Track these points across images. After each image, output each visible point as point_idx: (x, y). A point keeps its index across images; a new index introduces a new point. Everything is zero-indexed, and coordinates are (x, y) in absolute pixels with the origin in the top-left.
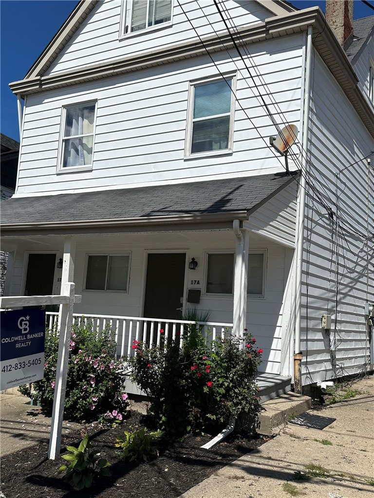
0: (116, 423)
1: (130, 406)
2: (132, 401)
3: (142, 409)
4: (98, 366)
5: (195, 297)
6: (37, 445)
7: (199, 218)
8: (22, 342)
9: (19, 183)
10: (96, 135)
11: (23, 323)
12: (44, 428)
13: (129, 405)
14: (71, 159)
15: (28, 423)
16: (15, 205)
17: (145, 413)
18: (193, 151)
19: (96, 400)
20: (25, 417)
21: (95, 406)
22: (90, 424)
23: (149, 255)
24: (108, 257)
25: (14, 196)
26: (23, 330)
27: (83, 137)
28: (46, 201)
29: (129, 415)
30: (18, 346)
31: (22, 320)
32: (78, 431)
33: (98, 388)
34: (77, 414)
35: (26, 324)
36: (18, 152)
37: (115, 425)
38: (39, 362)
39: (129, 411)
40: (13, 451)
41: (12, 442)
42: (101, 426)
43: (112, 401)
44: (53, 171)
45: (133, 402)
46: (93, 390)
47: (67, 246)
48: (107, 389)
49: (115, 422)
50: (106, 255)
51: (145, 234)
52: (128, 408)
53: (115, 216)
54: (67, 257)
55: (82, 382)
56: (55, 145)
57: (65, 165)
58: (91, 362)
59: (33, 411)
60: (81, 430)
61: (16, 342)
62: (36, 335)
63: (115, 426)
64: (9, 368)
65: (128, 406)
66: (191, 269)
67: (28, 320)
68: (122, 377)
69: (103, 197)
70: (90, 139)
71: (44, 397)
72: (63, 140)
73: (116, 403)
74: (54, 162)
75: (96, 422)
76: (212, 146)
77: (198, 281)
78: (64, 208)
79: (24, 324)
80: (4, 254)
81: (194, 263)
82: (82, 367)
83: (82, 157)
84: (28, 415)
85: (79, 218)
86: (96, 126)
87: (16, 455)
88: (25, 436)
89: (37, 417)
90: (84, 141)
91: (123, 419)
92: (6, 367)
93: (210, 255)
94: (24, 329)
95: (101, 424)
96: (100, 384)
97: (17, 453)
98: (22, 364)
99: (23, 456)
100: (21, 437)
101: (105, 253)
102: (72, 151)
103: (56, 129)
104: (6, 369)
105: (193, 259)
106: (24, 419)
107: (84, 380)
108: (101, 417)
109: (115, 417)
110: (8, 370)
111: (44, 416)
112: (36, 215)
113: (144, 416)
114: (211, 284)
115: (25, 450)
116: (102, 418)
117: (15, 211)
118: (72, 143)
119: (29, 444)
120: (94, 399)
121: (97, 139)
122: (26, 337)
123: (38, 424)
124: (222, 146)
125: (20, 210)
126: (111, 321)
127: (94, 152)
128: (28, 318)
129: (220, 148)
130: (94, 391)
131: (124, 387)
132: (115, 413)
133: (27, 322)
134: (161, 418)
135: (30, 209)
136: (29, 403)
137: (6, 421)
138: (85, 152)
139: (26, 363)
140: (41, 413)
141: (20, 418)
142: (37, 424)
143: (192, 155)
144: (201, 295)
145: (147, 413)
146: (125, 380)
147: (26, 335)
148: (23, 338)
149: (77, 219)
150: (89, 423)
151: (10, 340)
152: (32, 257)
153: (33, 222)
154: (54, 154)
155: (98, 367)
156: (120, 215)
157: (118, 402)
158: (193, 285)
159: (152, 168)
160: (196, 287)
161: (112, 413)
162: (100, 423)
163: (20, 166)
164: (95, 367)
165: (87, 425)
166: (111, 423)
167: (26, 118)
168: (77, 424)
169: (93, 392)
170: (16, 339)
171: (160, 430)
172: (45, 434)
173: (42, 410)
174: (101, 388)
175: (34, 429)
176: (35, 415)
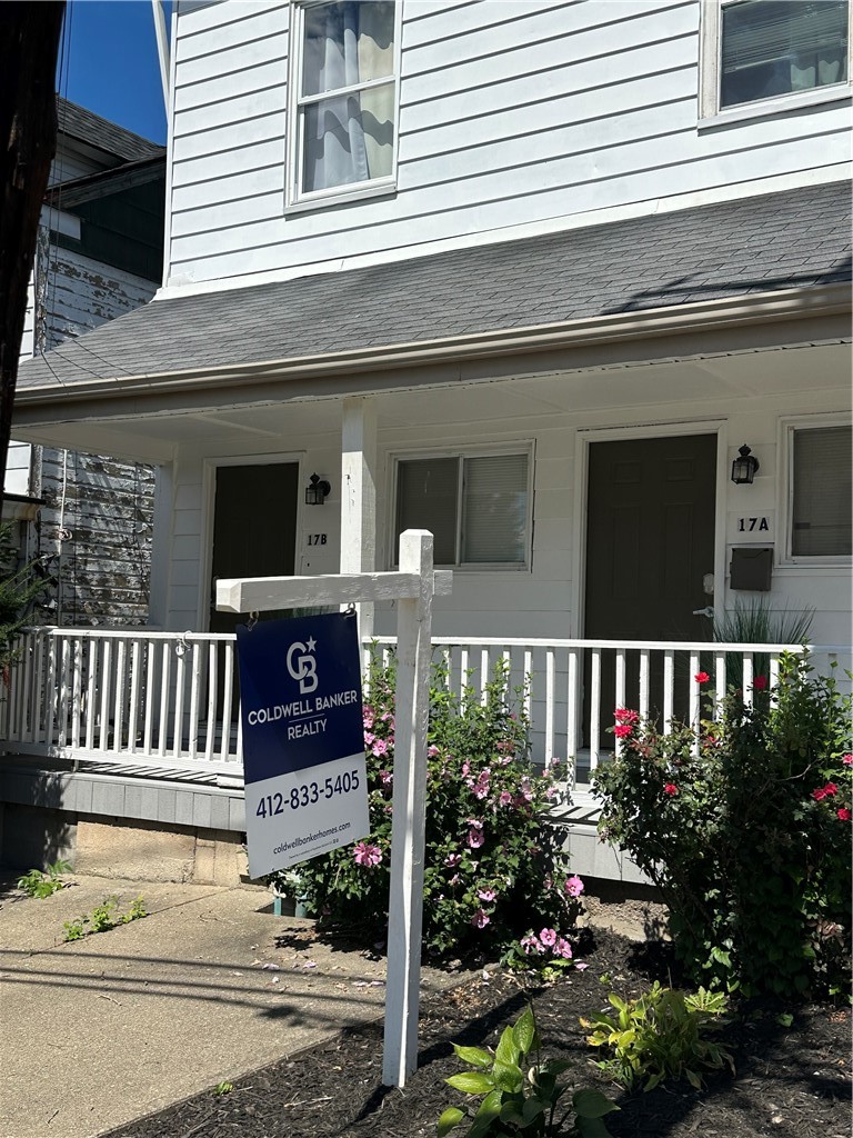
0: (556, 968)
1: (586, 915)
2: (593, 899)
3: (627, 924)
4: (491, 792)
5: (753, 570)
6: (335, 1040)
7: (817, 300)
8: (304, 721)
9: (172, 252)
10: (402, 79)
11: (302, 660)
12: (341, 986)
13: (583, 911)
14: (327, 165)
15: (286, 972)
16: (172, 318)
17: (639, 936)
18: (727, 99)
19: (490, 899)
20: (273, 952)
21: (490, 916)
22: (479, 972)
23: (594, 448)
24: (461, 462)
25: (163, 294)
26: (302, 683)
27: (359, 91)
28: (262, 300)
29: (587, 943)
30: (294, 733)
31: (298, 653)
32: (445, 992)
33: (493, 862)
34: (436, 942)
35: (308, 665)
36: (164, 159)
37: (550, 975)
38: (354, 783)
39: (587, 931)
40: (266, 1061)
41: (256, 1033)
42: (509, 975)
43: (533, 900)
44: (275, 205)
45: (595, 901)
46: (478, 867)
47: (352, 428)
48: (523, 863)
49: (552, 966)
50: (454, 455)
51: (607, 371)
52: (580, 922)
53: (503, 323)
54: (353, 465)
55: (445, 843)
56: (276, 125)
57: (307, 187)
58: (470, 782)
59: (290, 934)
60: (453, 989)
61: (286, 721)
62: (337, 700)
63: (552, 978)
64: (275, 803)
65: (582, 914)
66: (740, 481)
67: (312, 653)
68: (555, 826)
69: (444, 271)
70: (383, 96)
71: (330, 891)
72: (299, 107)
73: (548, 905)
74: (275, 179)
75: (492, 966)
76: (789, 79)
77: (764, 520)
78: (326, 315)
79: (304, 664)
80: (135, 473)
81: (747, 463)
82: (442, 799)
83: (359, 153)
84: (278, 945)
85: (386, 339)
86: (403, 51)
87: (277, 1072)
88: (302, 1014)
89: (307, 952)
90: (365, 104)
91: (574, 957)
92: (267, 802)
93: (800, 437)
94: (305, 678)
95: (510, 971)
96: (499, 848)
97: (281, 1064)
98: (311, 790)
99: (302, 1075)
100: (292, 1018)
101: (450, 451)
102: (330, 141)
103: (277, 73)
104: (267, 809)
105: (745, 450)
106: (271, 960)
107: (448, 839)
108: (507, 949)
109: (550, 949)
110: (274, 811)
111: (329, 947)
112: (244, 342)
113: (637, 946)
114: (807, 526)
115: (304, 1058)
116: (511, 953)
117: (176, 335)
118: (329, 115)
119: (310, 1038)
120: (483, 896)
121: (407, 93)
122: (313, 705)
123: (319, 974)
124: (823, 76)
125: (190, 332)
126: (506, 655)
127: (400, 135)
128: (312, 644)
129: (818, 82)
130: (483, 871)
131: (565, 858)
132: (548, 937)
133: (311, 659)
134: (709, 952)
135: (220, 328)
136: (268, 909)
137: (220, 966)
138: (369, 139)
139: (321, 786)
140: (317, 940)
141: (260, 955)
142: (314, 975)
143: (723, 113)
144: (776, 565)
145: (648, 936)
146: (565, 835)
147: (311, 697)
148: (304, 709)
149: (378, 341)
150: (473, 970)
151: (272, 715)
152: (224, 475)
153: (243, 361)
154: (275, 153)
155: (490, 798)
156: (518, 317)
157: (555, 902)
158: (746, 533)
159: (591, 167)
160: (756, 538)
161: (539, 939)
162: (506, 967)
163: (173, 202)
164: (480, 796)
165: (468, 974)
166: (540, 968)
167: (181, 50)
168: (438, 971)
169: (478, 872)
170: (286, 711)
171: (707, 989)
172: (349, 1007)
173: (317, 929)
174: (502, 859)
175: (313, 990)
176: (301, 945)
